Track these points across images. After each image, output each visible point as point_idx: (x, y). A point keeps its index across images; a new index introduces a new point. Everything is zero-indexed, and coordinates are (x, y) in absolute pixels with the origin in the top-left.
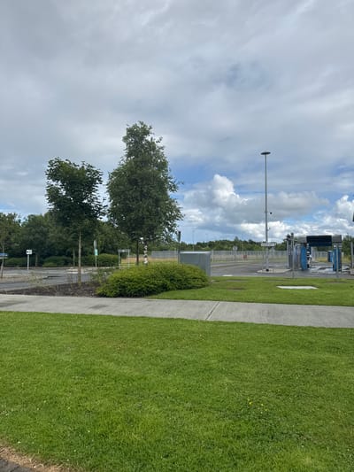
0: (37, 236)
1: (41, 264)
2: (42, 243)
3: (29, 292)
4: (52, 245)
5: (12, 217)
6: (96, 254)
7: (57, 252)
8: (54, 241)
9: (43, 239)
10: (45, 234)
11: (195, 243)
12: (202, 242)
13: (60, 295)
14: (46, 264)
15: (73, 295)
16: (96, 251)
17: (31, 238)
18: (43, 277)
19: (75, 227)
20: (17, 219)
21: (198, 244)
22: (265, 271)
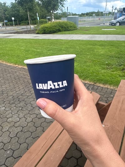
0: (16, 12)
1: (20, 24)
2: (18, 15)
3: (14, 33)
4: (22, 16)
5: (5, 4)
6: (38, 19)
7: (25, 19)
8: (22, 14)
9: (18, 13)
10: (18, 11)
11: (81, 14)
12: (83, 13)
13: (24, 34)
14: (22, 24)
15: (29, 34)
16: (38, 18)
17: (14, 13)
18: (20, 29)
19: (26, 6)
20: (7, 5)
21: (82, 14)
22: (103, 24)
